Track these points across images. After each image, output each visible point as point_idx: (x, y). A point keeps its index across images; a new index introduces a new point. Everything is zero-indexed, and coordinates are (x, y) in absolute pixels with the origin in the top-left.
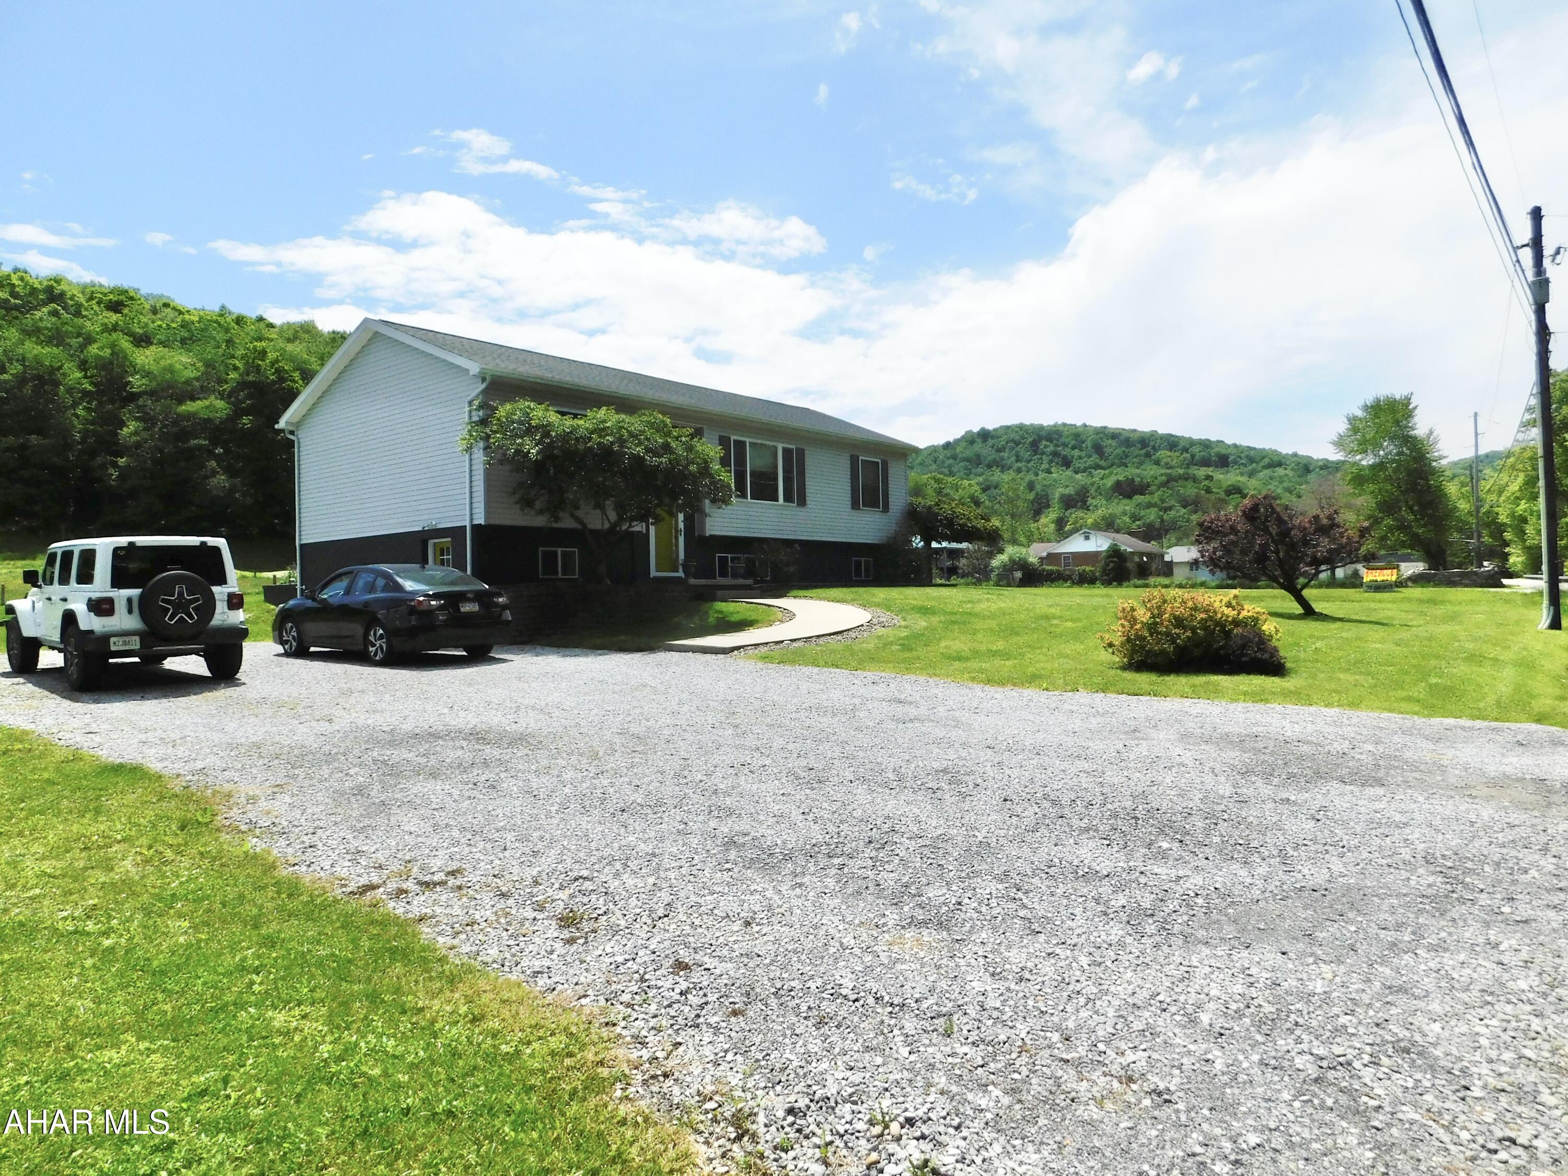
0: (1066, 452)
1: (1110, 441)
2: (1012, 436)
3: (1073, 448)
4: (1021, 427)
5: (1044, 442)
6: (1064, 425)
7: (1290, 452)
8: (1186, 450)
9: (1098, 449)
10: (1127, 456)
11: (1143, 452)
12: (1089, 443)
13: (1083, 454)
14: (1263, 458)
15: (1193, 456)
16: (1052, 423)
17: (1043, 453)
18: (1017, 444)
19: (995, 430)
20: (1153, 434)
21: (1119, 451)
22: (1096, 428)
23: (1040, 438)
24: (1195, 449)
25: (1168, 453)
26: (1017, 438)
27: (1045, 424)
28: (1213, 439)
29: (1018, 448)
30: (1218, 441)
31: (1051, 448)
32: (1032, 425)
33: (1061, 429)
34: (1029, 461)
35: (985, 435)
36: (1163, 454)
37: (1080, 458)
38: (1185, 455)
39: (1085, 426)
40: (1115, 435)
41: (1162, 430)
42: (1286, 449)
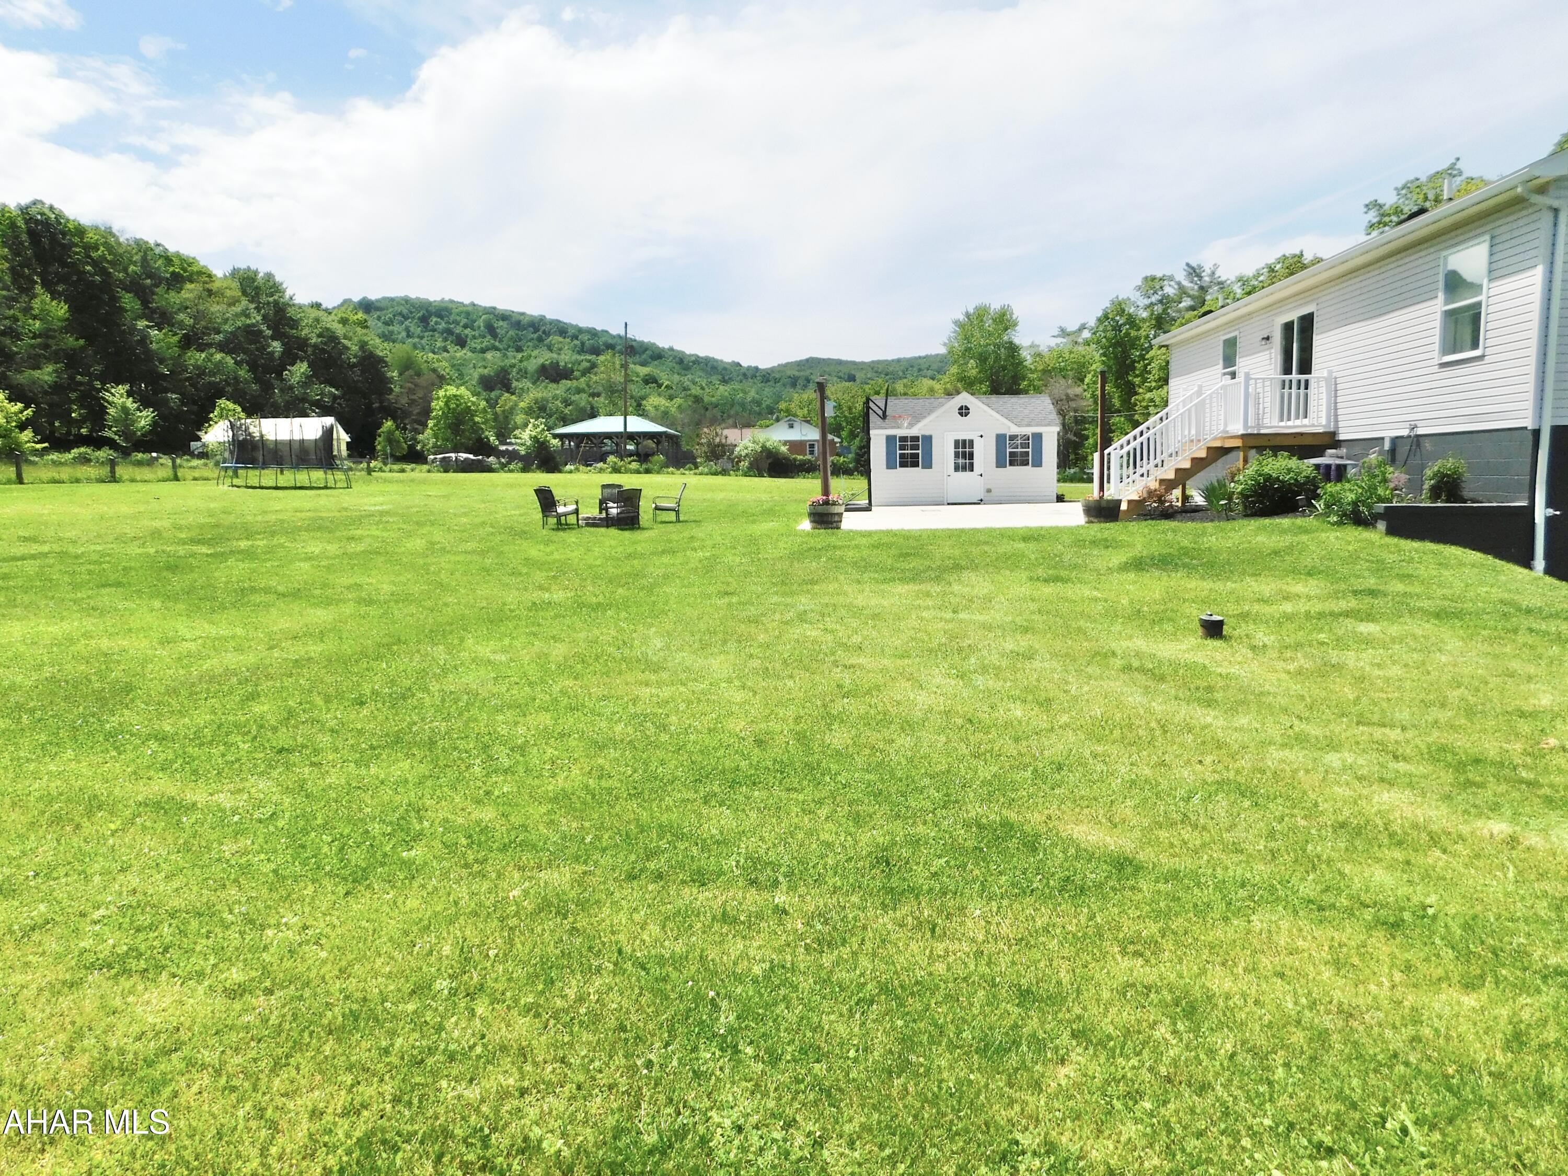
0: (458, 330)
1: (501, 323)
2: (399, 309)
3: (465, 327)
4: (407, 300)
5: (435, 319)
6: (452, 301)
7: (667, 347)
8: (575, 337)
9: (491, 330)
10: (520, 340)
11: (535, 336)
12: (480, 323)
13: (477, 333)
14: (646, 350)
15: (583, 344)
16: (438, 299)
17: (434, 330)
18: (406, 318)
19: (377, 301)
20: (542, 319)
21: (512, 333)
22: (485, 308)
23: (430, 314)
24: (585, 337)
25: (561, 339)
26: (405, 311)
27: (432, 299)
28: (599, 328)
29: (407, 323)
30: (603, 331)
31: (443, 325)
32: (418, 298)
33: (450, 306)
34: (422, 338)
35: (367, 306)
36: (555, 339)
37: (474, 337)
38: (576, 342)
39: (473, 305)
40: (505, 317)
41: (550, 316)
42: (663, 343)
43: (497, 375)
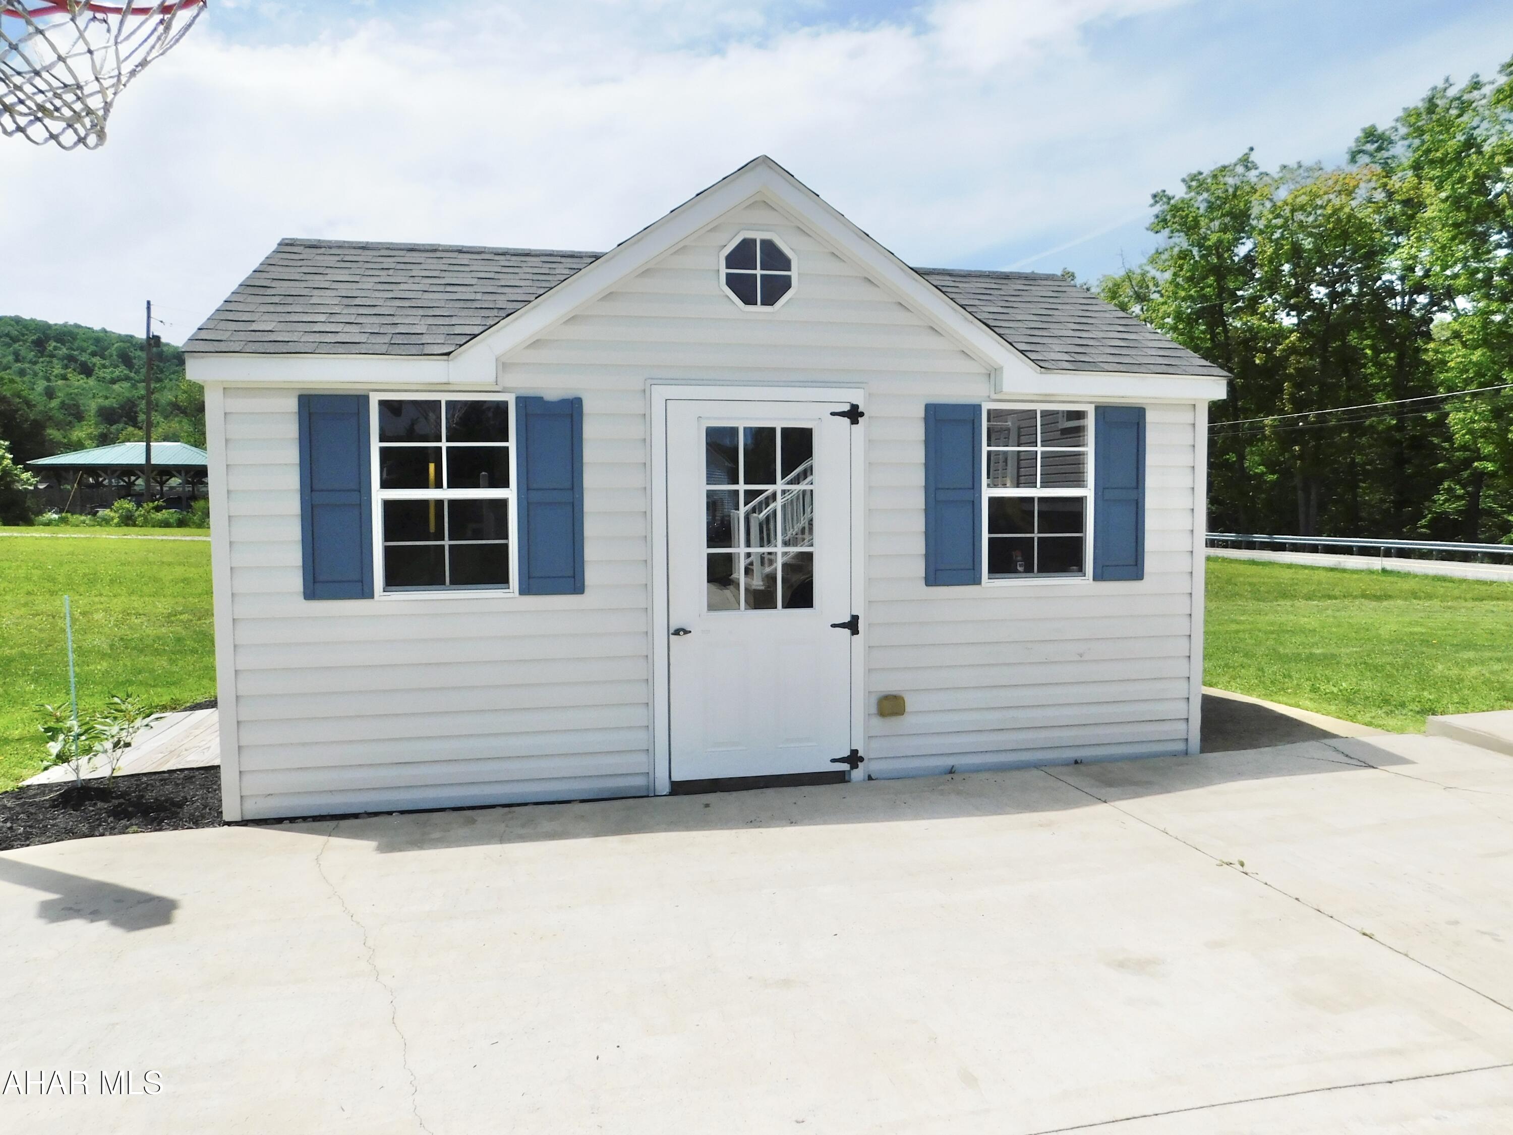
43: (122, 407)
